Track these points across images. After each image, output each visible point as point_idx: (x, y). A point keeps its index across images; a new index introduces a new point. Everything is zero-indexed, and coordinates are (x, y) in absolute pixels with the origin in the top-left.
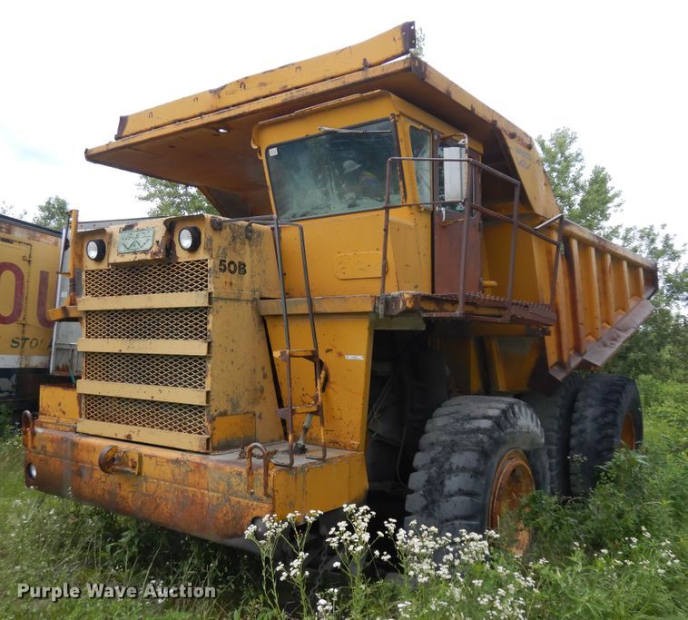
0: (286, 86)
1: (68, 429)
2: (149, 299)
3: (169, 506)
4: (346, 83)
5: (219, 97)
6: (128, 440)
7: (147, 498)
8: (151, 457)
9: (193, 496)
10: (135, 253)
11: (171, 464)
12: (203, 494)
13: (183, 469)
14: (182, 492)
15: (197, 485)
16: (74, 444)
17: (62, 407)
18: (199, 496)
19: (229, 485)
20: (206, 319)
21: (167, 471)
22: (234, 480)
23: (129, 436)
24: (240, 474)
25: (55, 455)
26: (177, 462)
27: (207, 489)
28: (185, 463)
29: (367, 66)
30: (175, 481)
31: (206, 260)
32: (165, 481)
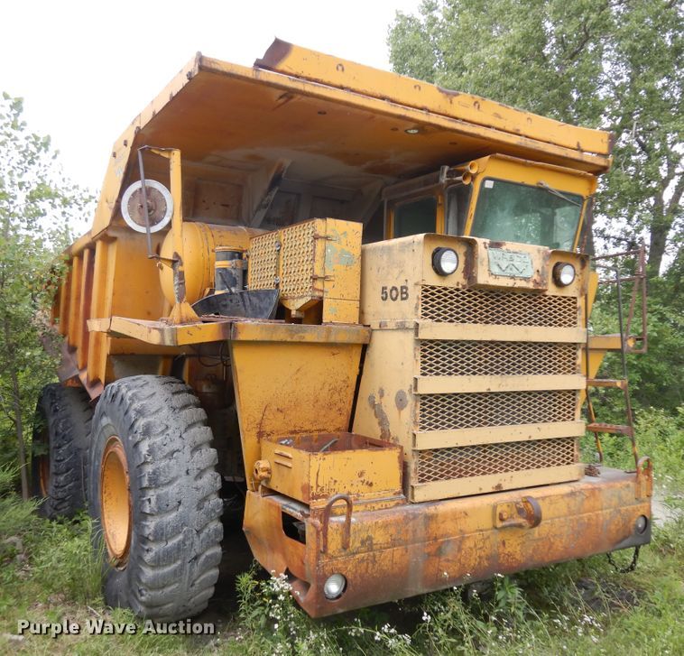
0: (518, 130)
1: (392, 504)
2: (527, 332)
3: (563, 541)
4: (568, 156)
5: (451, 102)
6: (499, 490)
7: (540, 543)
8: (543, 498)
9: (589, 520)
10: (513, 277)
11: (566, 499)
12: (597, 515)
13: (579, 499)
14: (578, 520)
15: (593, 509)
16: (430, 518)
17: (365, 478)
18: (594, 518)
19: (620, 498)
20: (574, 354)
21: (562, 506)
22: (623, 493)
23: (499, 486)
24: (628, 486)
25: (394, 543)
26: (572, 494)
27: (602, 510)
28: (580, 492)
29: (579, 149)
30: (571, 513)
31: (575, 298)
32: (559, 517)
